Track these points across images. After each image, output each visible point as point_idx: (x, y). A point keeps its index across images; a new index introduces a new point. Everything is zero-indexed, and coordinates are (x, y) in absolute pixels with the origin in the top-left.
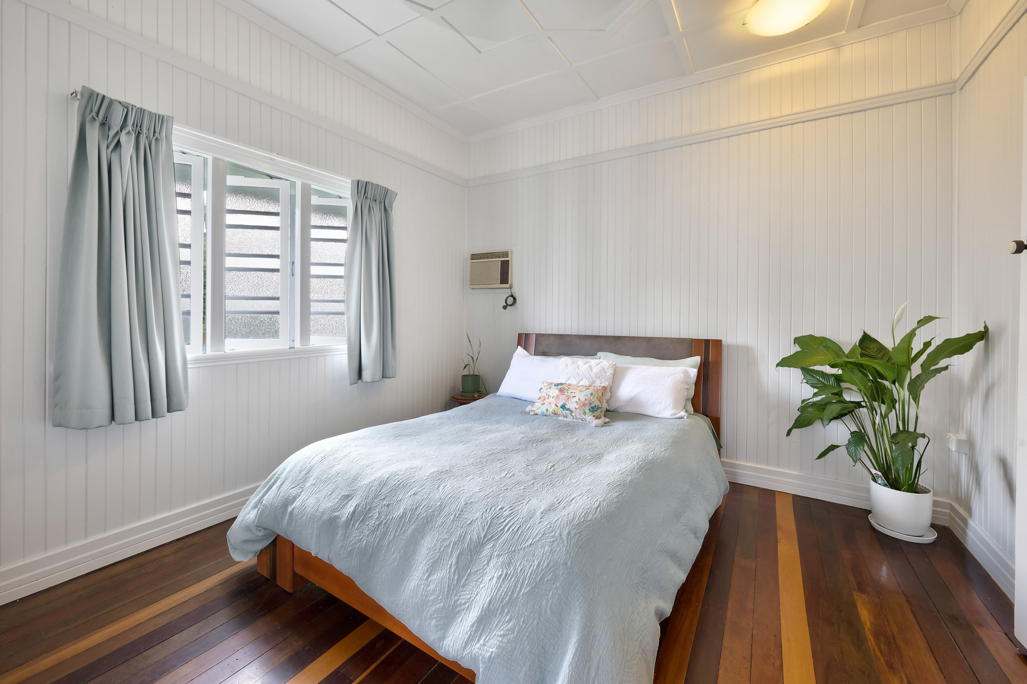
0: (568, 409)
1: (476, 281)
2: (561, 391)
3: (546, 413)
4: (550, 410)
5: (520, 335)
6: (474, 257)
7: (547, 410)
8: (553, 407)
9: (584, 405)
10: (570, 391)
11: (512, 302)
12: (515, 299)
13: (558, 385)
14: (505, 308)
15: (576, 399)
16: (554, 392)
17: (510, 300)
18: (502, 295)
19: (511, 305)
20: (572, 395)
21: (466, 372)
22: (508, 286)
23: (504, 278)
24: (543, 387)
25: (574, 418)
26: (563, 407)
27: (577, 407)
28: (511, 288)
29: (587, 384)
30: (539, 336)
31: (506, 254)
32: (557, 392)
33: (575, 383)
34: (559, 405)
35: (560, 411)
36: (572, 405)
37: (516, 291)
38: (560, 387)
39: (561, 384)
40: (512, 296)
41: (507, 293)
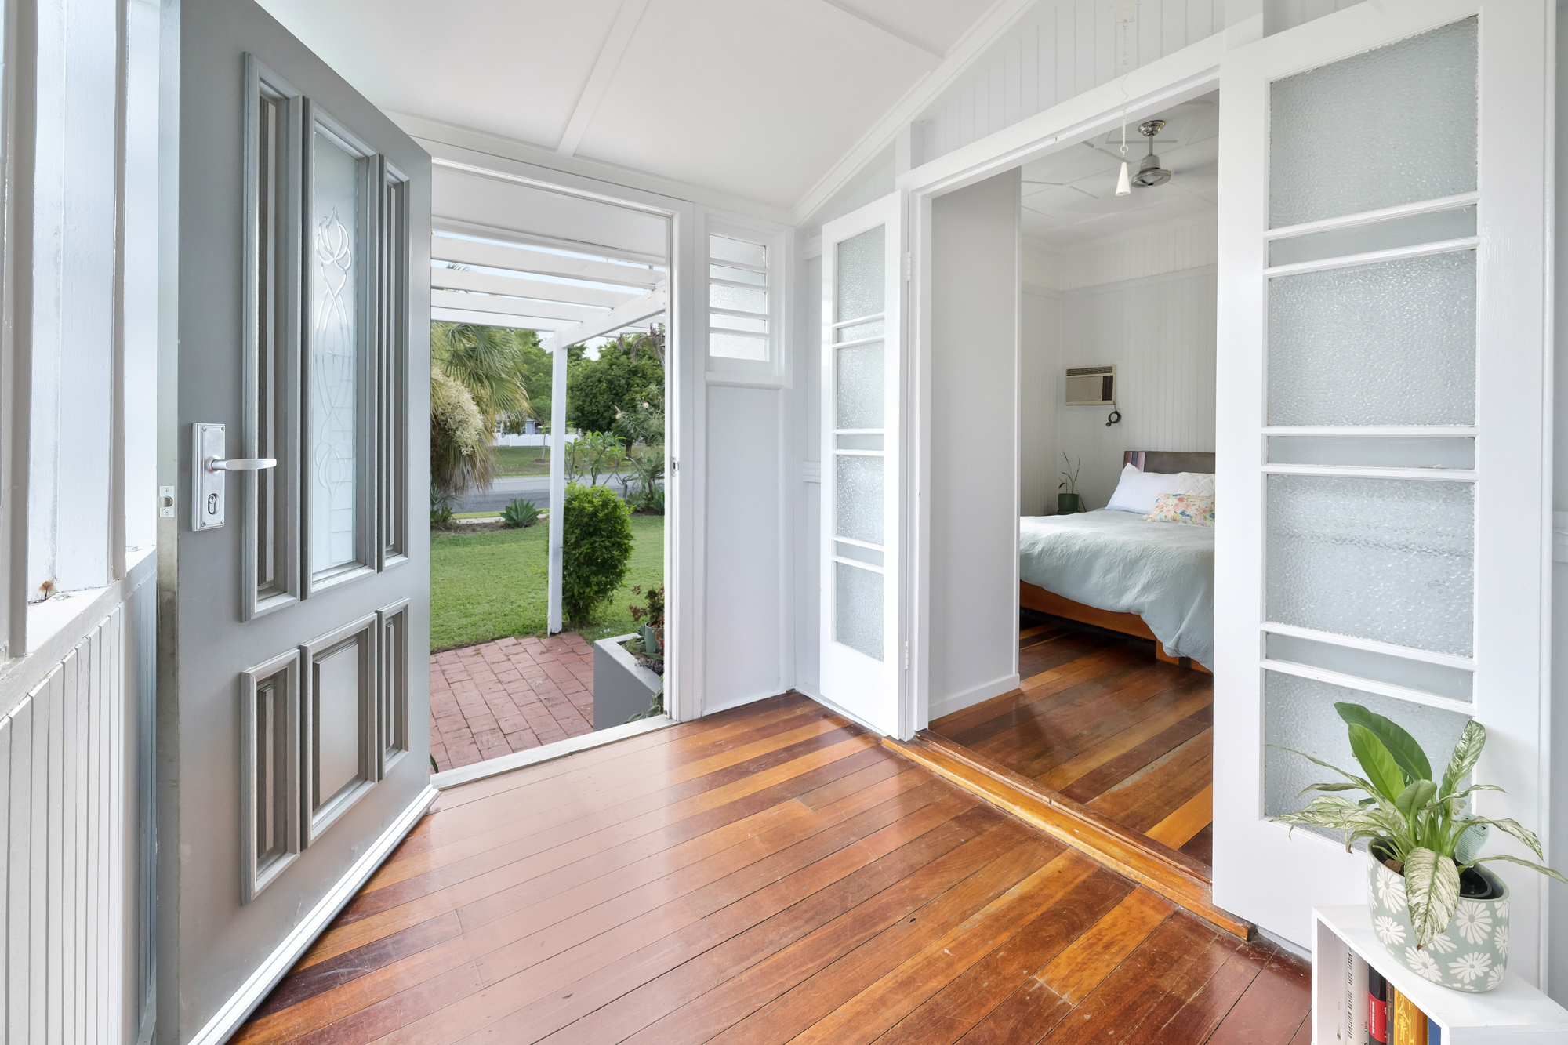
0: (1188, 515)
1: (1073, 397)
2: (1181, 500)
3: (1164, 519)
4: (1169, 517)
5: (1126, 453)
6: (1070, 372)
7: (1166, 517)
8: (1173, 513)
9: (1204, 512)
10: (1189, 500)
11: (1116, 418)
12: (1119, 416)
13: (1176, 495)
14: (1109, 425)
15: (1196, 507)
16: (1174, 501)
17: (1114, 417)
18: (1105, 410)
19: (1115, 422)
20: (1192, 503)
21: (1063, 490)
22: (1111, 402)
23: (1108, 393)
24: (1160, 497)
25: (1194, 524)
26: (1183, 513)
27: (1197, 513)
28: (1115, 404)
29: (1208, 495)
30: (1148, 454)
31: (1110, 369)
32: (1176, 501)
33: (1194, 494)
34: (1179, 512)
35: (1180, 517)
36: (1191, 511)
37: (1121, 407)
38: (1178, 497)
39: (1180, 495)
40: (1116, 412)
41: (1112, 409)
